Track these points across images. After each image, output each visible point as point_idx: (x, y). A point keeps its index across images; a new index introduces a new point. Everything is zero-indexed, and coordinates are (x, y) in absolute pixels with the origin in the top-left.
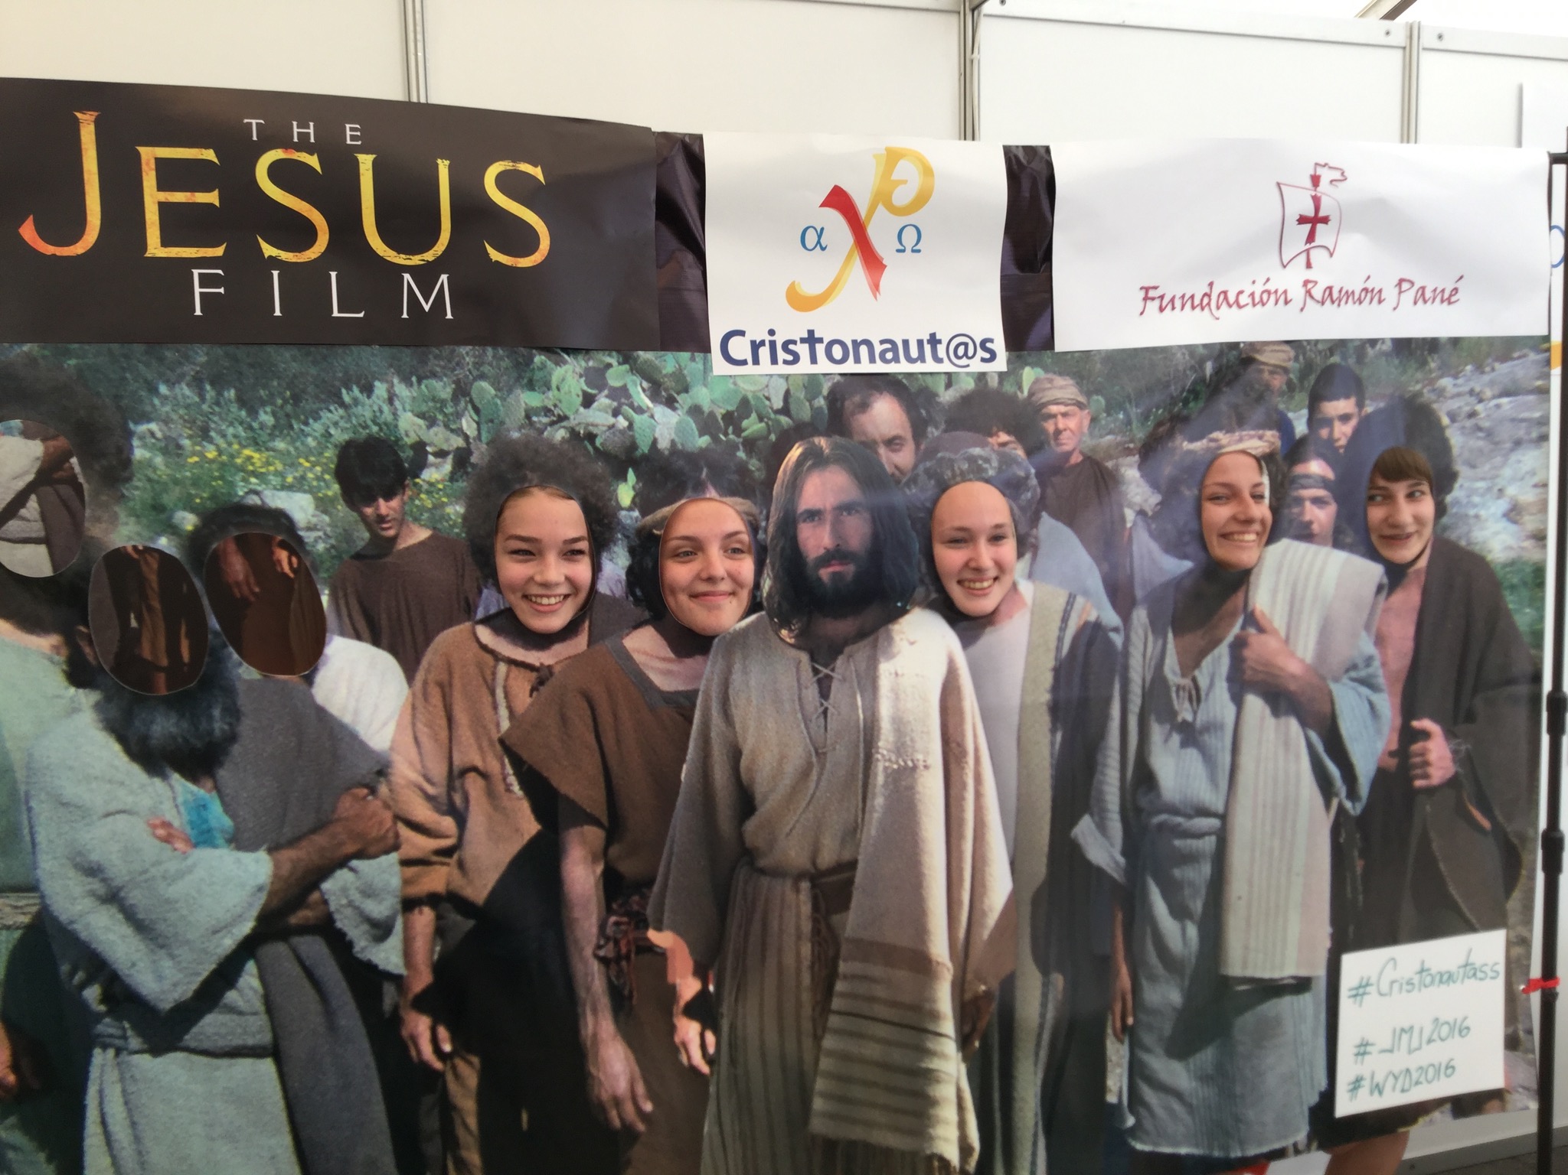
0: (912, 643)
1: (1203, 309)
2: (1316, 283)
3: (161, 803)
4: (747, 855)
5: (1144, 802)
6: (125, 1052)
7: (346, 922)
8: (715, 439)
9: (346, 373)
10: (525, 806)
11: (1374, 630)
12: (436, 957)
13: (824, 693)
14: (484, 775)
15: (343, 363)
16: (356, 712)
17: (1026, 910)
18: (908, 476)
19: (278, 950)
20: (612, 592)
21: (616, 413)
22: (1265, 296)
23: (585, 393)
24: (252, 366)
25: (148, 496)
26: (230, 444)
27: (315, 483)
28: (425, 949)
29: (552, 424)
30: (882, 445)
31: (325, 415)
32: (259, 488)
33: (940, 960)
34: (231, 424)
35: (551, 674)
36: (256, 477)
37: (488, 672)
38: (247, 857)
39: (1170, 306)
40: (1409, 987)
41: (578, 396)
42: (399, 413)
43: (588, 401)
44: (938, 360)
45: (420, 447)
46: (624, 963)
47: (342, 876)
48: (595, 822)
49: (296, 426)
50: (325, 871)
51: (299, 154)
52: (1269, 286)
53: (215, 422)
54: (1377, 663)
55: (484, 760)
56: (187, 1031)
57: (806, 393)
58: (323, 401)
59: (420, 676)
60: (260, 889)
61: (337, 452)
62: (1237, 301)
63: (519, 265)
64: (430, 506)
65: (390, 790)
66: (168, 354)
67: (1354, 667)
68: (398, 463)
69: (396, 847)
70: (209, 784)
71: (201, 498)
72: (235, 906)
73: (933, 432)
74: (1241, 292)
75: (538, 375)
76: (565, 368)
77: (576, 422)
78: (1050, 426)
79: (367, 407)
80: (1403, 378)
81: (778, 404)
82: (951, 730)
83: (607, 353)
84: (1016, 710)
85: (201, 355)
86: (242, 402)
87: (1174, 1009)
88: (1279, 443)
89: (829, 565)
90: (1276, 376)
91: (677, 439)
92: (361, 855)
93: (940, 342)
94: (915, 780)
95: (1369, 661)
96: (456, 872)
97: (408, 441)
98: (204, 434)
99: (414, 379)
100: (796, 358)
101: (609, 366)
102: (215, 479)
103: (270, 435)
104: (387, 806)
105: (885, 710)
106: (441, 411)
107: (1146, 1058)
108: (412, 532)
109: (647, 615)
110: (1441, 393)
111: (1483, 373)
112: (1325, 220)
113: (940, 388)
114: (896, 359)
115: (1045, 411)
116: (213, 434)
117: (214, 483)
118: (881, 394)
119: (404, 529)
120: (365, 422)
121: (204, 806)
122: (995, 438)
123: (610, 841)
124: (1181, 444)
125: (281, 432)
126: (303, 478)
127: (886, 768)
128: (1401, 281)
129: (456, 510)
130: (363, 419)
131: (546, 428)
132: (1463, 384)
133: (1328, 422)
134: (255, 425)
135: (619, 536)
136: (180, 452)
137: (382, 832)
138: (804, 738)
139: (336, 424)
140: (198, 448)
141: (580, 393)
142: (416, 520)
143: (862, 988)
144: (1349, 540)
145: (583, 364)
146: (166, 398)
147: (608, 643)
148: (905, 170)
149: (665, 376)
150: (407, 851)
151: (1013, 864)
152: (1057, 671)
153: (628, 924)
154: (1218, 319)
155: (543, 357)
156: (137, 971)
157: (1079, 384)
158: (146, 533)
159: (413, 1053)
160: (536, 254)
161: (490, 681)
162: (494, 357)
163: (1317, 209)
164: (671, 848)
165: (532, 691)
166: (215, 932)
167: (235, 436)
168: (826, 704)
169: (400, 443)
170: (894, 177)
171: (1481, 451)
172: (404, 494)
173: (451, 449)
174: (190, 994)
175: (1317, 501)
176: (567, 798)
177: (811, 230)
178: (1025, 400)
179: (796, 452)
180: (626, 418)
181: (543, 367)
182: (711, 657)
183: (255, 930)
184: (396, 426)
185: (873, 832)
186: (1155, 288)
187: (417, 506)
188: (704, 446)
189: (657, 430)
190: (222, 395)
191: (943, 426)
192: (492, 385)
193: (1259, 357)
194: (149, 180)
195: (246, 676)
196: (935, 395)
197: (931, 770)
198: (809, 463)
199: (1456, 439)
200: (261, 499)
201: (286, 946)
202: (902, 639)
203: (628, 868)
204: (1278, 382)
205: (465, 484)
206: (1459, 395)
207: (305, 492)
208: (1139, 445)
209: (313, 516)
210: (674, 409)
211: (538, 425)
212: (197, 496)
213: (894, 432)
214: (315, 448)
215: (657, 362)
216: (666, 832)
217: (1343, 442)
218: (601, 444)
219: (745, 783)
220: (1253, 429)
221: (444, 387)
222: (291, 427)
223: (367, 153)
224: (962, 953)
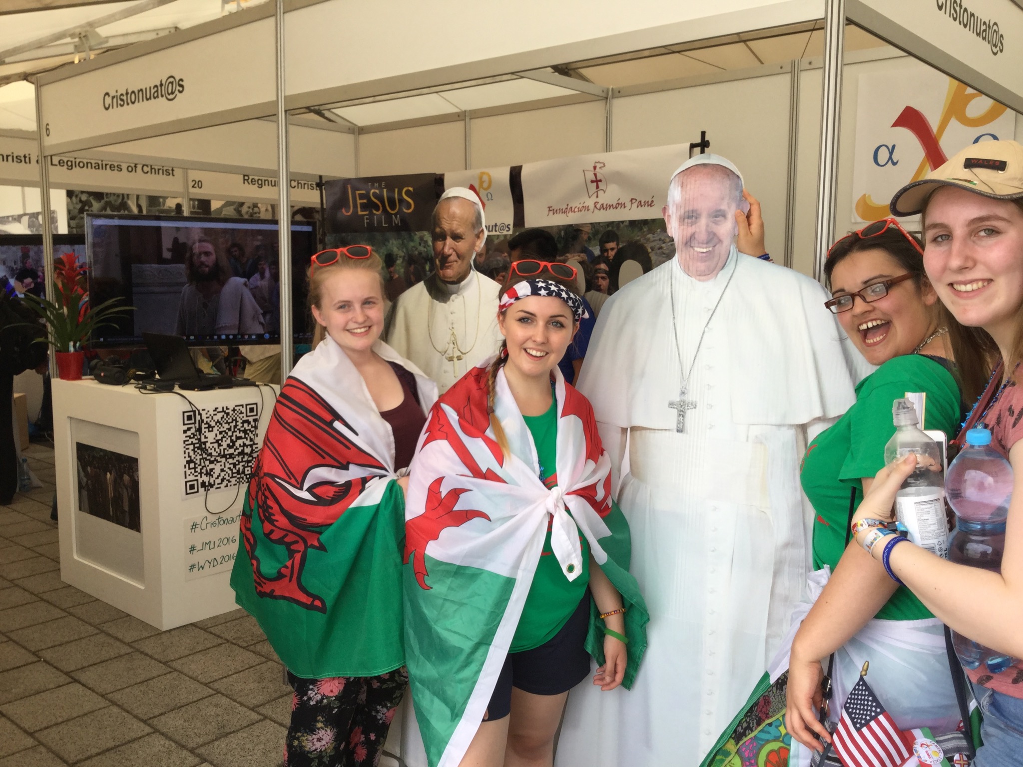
1: (565, 213)
2: (598, 202)
15: (385, 236)
22: (582, 208)
24: (373, 238)
31: (383, 248)
39: (556, 213)
41: (419, 242)
42: (394, 247)
44: (496, 231)
51: (376, 190)
52: (584, 205)
62: (574, 210)
63: (408, 213)
73: (491, 252)
74: (576, 207)
76: (416, 236)
79: (389, 246)
80: (633, 235)
85: (366, 235)
88: (587, 258)
90: (586, 235)
93: (497, 226)
99: (396, 239)
101: (425, 235)
106: (400, 247)
110: (648, 240)
112: (600, 181)
128: (632, 200)
132: (657, 236)
133: (607, 250)
142: (396, 272)
148: (485, 178)
154: (568, 216)
160: (411, 209)
162: (407, 234)
163: (596, 177)
170: (483, 180)
175: (603, 278)
181: (413, 236)
186: (552, 207)
191: (493, 250)
192: (407, 241)
193: (581, 228)
194: (357, 198)
204: (586, 237)
206: (654, 241)
213: (482, 252)
217: (611, 258)
220: (577, 253)
221: (400, 241)
223: (385, 188)
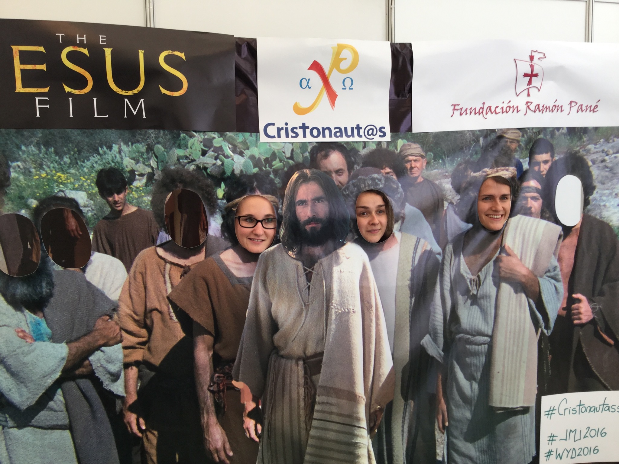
0: (348, 258)
1: (479, 114)
2: (532, 103)
3: (21, 322)
4: (275, 349)
5: (453, 329)
6: (7, 427)
7: (100, 373)
8: (261, 169)
9: (101, 140)
10: (178, 325)
11: (557, 255)
12: (138, 388)
13: (309, 279)
14: (160, 312)
15: (99, 136)
16: (104, 284)
17: (399, 375)
18: (345, 186)
19: (71, 385)
20: (215, 234)
21: (216, 158)
22: (508, 109)
23: (202, 150)
24: (61, 138)
25: (17, 193)
26: (51, 171)
27: (87, 187)
28: (134, 385)
29: (189, 163)
30: (334, 173)
31: (92, 158)
32: (64, 189)
33: (360, 395)
34: (52, 162)
35: (190, 269)
36: (63, 185)
37: (162, 268)
38: (58, 346)
39: (465, 113)
40: (574, 412)
41: (200, 151)
42: (123, 158)
43: (204, 153)
44: (360, 136)
45: (132, 172)
46: (221, 393)
47: (98, 354)
48: (209, 333)
49: (79, 163)
50: (91, 352)
51: (79, 48)
52: (509, 105)
53: (45, 161)
54: (558, 269)
55: (160, 306)
56: (33, 418)
57: (301, 150)
58: (91, 153)
59: (132, 269)
60: (63, 359)
61: (97, 174)
62: (495, 111)
63: (174, 95)
64: (137, 197)
65: (118, 317)
66: (25, 133)
67: (549, 271)
68: (123, 179)
69: (121, 341)
70: (41, 314)
71: (39, 193)
72: (52, 366)
73: (356, 167)
74: (497, 107)
75: (182, 142)
76: (194, 139)
77: (199, 162)
78: (408, 166)
79: (110, 155)
80: (571, 145)
81: (288, 155)
82: (365, 296)
83: (213, 133)
84: (395, 288)
85: (39, 133)
86: (56, 153)
87: (468, 420)
88: (516, 173)
89: (310, 224)
90: (513, 144)
91: (243, 169)
92: (105, 345)
93: (361, 128)
94: (349, 318)
95: (555, 268)
96: (147, 352)
97: (127, 169)
98: (40, 167)
99: (130, 143)
100: (297, 135)
101: (214, 138)
102: (46, 186)
103: (68, 167)
104: (117, 324)
105: (335, 287)
106: (141, 157)
107: (455, 441)
108: (129, 208)
109: (230, 244)
110: (588, 151)
111: (609, 142)
112: (536, 75)
113: (360, 148)
114: (341, 136)
115: (407, 159)
116: (44, 166)
117: (45, 187)
118: (334, 151)
119: (126, 207)
120: (109, 161)
121: (39, 324)
122: (384, 170)
123: (216, 341)
124: (471, 173)
125: (73, 166)
126: (82, 185)
127: (336, 312)
128: (571, 102)
129: (148, 199)
130: (108, 160)
131: (186, 165)
132: (599, 148)
133: (538, 164)
134: (62, 163)
135: (218, 210)
136: (30, 174)
137: (115, 335)
138: (299, 298)
139: (96, 162)
140: (38, 172)
141: (201, 150)
142: (131, 203)
143: (327, 408)
144: (547, 215)
145: (203, 137)
146: (24, 152)
147: (214, 256)
148: (345, 53)
149: (239, 143)
150: (126, 343)
151: (393, 355)
152: (412, 271)
153: (224, 377)
154: (486, 119)
155: (184, 134)
156: (12, 393)
157: (422, 147)
158: (16, 208)
159: (129, 429)
160: (182, 90)
161: (163, 272)
162: (163, 134)
163: (532, 71)
164: (242, 345)
165: (181, 276)
166: (44, 377)
167: (54, 167)
168: (309, 284)
169: (124, 170)
170: (340, 57)
171: (607, 177)
172: (125, 192)
173: (146, 173)
174: (34, 403)
175: (534, 198)
176: (196, 322)
177: (304, 80)
178: (398, 153)
179: (295, 176)
180: (221, 161)
181: (184, 138)
182: (258, 263)
183: (60, 376)
184: (122, 163)
185: (331, 340)
186: (458, 105)
187: (131, 197)
188: (255, 172)
189: (235, 166)
190: (48, 150)
191: (361, 165)
192: (163, 146)
193: (505, 135)
194: (17, 60)
195: (57, 269)
196: (359, 151)
197: (356, 313)
198: (302, 180)
199: (595, 172)
200: (65, 194)
201: (74, 383)
202: (343, 257)
203: (223, 354)
204: (514, 146)
205: (152, 187)
206: (597, 152)
207: (83, 191)
208: (451, 174)
209: (87, 201)
210: (243, 156)
211: (183, 164)
212: (38, 192)
213: (339, 167)
214: (87, 172)
215: (235, 137)
216: (240, 338)
217: (545, 172)
218: (210, 172)
219: (274, 318)
220: (503, 167)
221: (143, 147)
222: (77, 164)
223: (109, 48)
224: (370, 392)
